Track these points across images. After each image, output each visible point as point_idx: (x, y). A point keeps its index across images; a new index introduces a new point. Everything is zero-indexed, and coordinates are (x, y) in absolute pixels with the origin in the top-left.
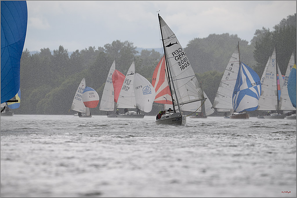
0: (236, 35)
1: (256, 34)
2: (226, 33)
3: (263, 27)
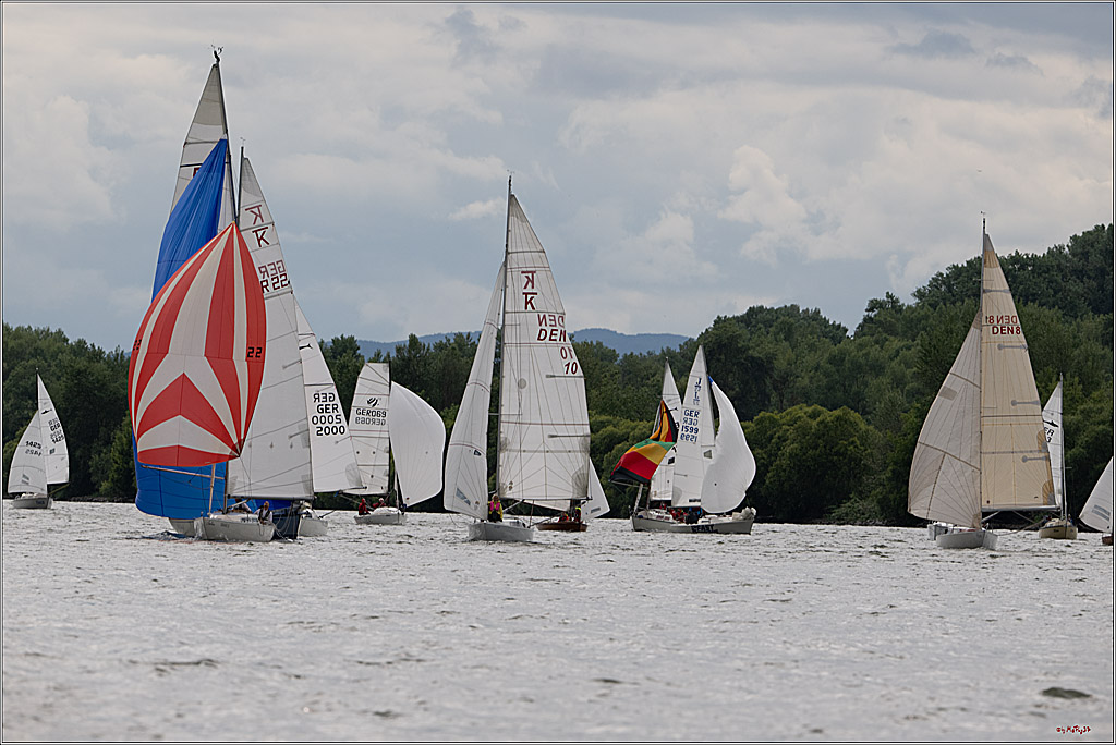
0: (817, 312)
1: (871, 310)
2: (792, 305)
3: (888, 293)
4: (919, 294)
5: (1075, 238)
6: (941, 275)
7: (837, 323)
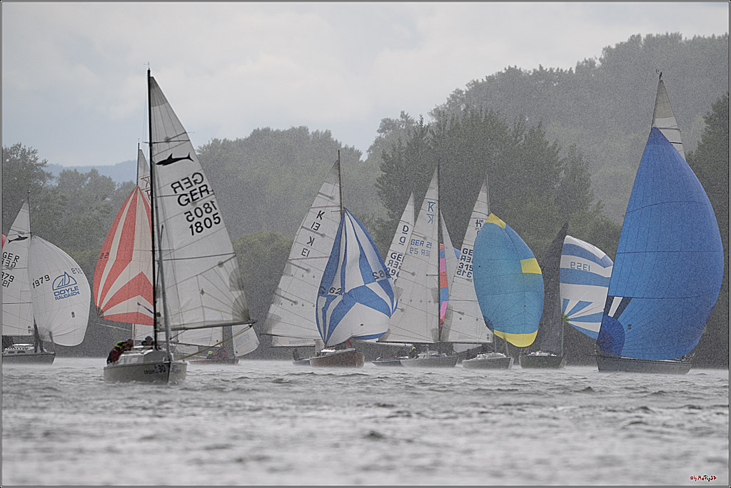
1: (382, 130)
2: (300, 127)
4: (438, 113)
5: (608, 50)
6: (460, 92)
7: (350, 146)
